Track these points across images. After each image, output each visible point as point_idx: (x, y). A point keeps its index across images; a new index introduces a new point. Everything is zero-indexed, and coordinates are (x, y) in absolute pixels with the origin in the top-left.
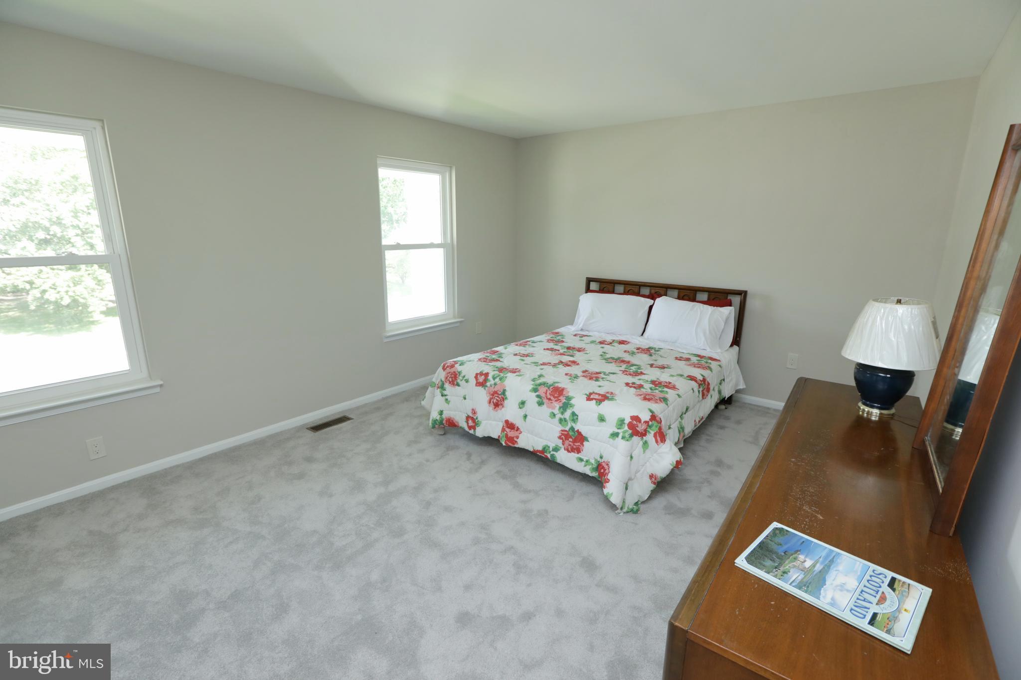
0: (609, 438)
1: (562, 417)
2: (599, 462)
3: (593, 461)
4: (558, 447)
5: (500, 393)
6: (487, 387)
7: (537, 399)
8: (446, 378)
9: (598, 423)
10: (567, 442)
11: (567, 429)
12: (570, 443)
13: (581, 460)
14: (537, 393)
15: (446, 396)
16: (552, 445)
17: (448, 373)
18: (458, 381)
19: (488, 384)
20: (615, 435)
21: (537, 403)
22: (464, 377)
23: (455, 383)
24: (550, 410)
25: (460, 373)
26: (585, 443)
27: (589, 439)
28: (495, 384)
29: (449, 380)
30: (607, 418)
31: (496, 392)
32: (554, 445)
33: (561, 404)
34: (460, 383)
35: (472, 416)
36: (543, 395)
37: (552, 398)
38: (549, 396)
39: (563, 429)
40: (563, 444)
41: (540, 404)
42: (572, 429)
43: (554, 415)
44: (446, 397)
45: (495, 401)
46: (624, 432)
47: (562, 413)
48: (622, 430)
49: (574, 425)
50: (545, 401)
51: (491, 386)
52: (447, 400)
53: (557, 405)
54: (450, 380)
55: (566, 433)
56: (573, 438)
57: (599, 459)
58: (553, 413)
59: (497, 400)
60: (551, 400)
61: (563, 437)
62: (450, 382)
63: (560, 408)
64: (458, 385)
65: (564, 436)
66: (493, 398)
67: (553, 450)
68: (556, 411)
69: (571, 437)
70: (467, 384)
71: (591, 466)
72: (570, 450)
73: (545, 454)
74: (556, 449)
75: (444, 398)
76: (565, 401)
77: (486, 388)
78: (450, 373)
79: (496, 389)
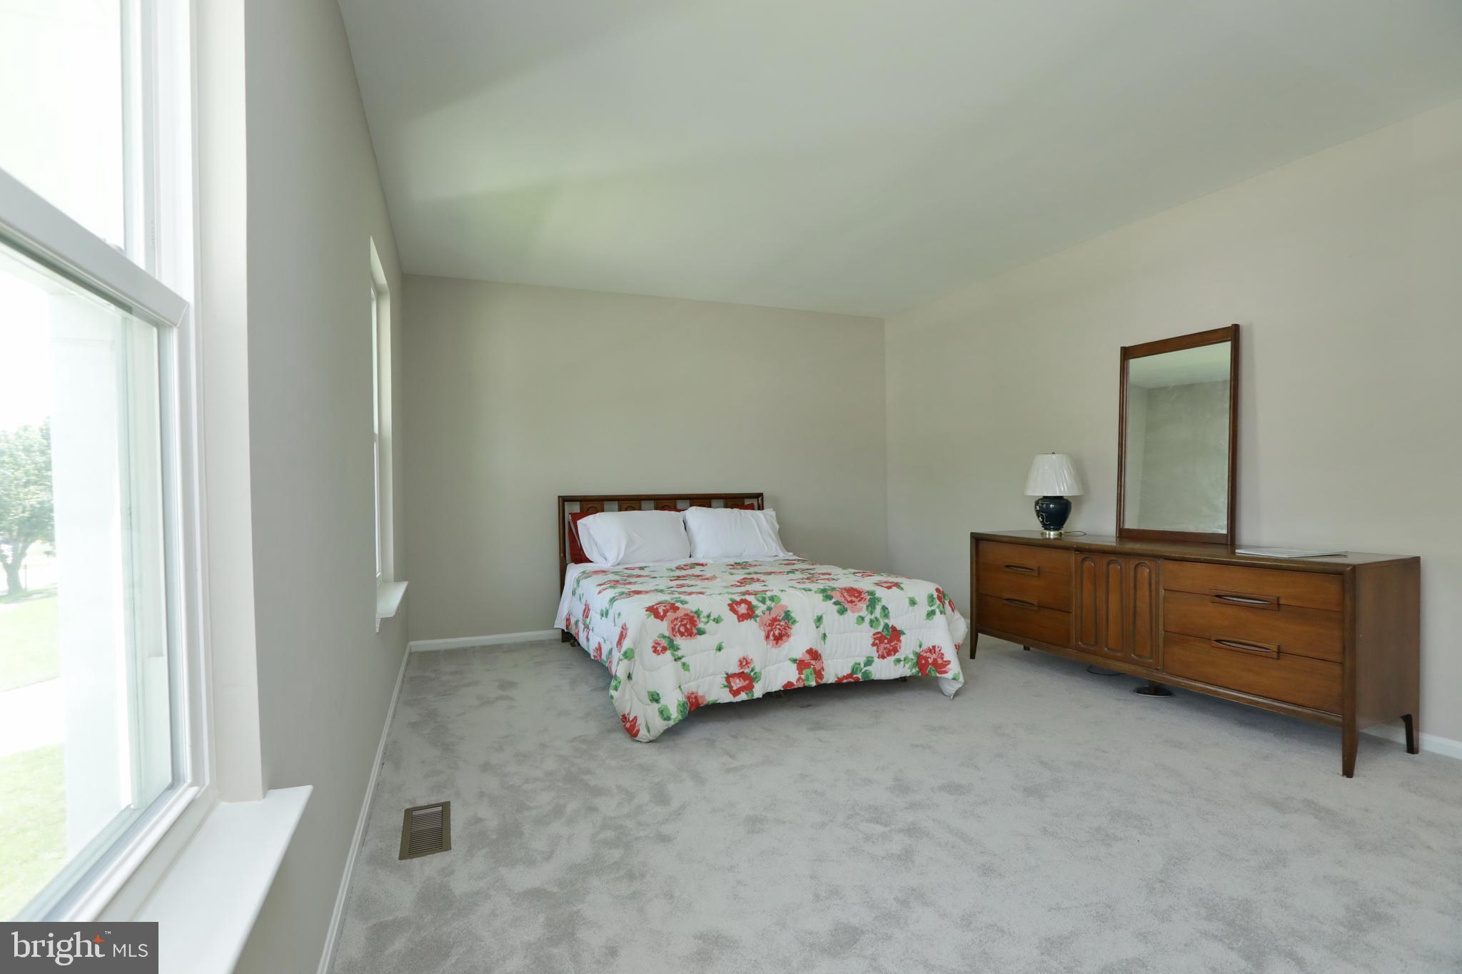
0: (926, 619)
1: (873, 617)
2: (917, 653)
3: (912, 656)
4: (871, 659)
5: (781, 618)
6: (757, 616)
7: (836, 607)
8: (673, 629)
9: (911, 608)
10: (882, 646)
11: (880, 629)
12: (885, 646)
13: (898, 661)
14: (833, 600)
15: (680, 658)
16: (862, 660)
17: (672, 622)
18: (701, 626)
19: (758, 612)
20: (931, 614)
21: (838, 612)
22: (709, 616)
23: (695, 631)
24: (857, 615)
25: (698, 613)
26: (902, 638)
27: (905, 632)
28: (769, 609)
29: (679, 631)
30: (917, 599)
31: (775, 620)
32: (865, 659)
33: (867, 603)
34: (707, 627)
35: (741, 671)
36: (842, 600)
37: (854, 599)
38: (849, 599)
39: (876, 631)
40: (878, 651)
41: (842, 611)
42: (886, 626)
43: (863, 619)
44: (683, 660)
45: (777, 632)
46: (938, 607)
47: (872, 613)
48: (936, 606)
49: (886, 621)
50: (847, 606)
51: (764, 614)
52: (684, 664)
53: (863, 605)
54: (682, 629)
55: (879, 635)
56: (888, 637)
57: (918, 650)
58: (860, 617)
59: (780, 629)
60: (854, 602)
61: (877, 641)
62: (682, 634)
63: (868, 607)
64: (701, 632)
65: (879, 639)
66: (772, 630)
67: (866, 665)
68: (864, 613)
69: (886, 639)
70: (718, 625)
71: (910, 663)
72: (885, 655)
73: (855, 676)
74: (869, 662)
75: (679, 663)
76: (869, 597)
77: (758, 619)
78: (676, 619)
79: (773, 615)
